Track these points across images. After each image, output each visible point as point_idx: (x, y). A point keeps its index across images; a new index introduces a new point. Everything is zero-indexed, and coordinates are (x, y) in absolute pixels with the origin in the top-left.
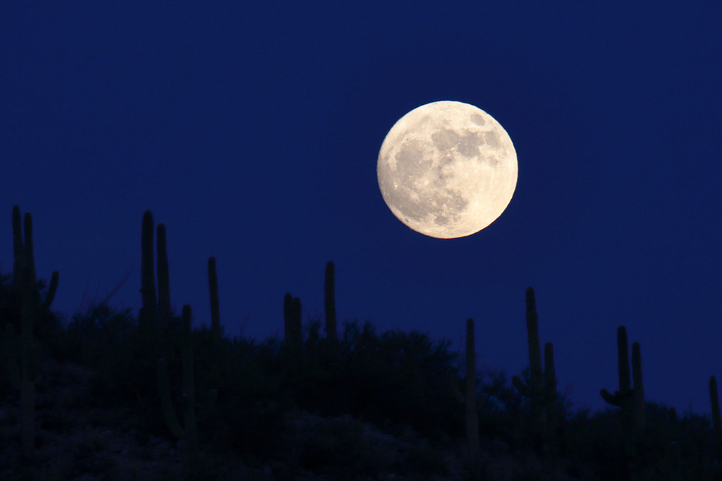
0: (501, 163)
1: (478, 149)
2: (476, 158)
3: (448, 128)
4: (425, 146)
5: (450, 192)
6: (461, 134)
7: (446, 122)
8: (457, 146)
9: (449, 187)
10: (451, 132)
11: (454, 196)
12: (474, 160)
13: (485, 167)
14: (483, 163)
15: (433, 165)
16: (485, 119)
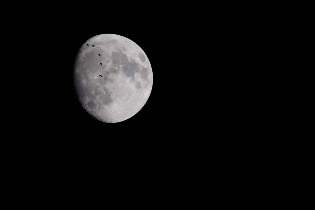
0: (142, 90)
1: (134, 74)
2: (130, 78)
3: (124, 53)
4: (106, 56)
5: (106, 90)
6: (129, 60)
7: (124, 49)
8: (124, 65)
9: (107, 86)
10: (125, 56)
11: (107, 93)
12: (128, 80)
13: (133, 87)
14: (133, 84)
15: (104, 69)
16: (146, 60)
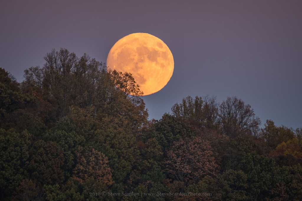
0: (166, 68)
1: (157, 59)
2: (155, 62)
3: (145, 46)
4: (132, 52)
5: (139, 75)
6: (151, 50)
7: (145, 43)
8: (147, 55)
9: (139, 72)
10: (146, 48)
11: (141, 76)
12: (154, 64)
13: (158, 68)
14: (158, 66)
15: (134, 61)
16: (163, 46)
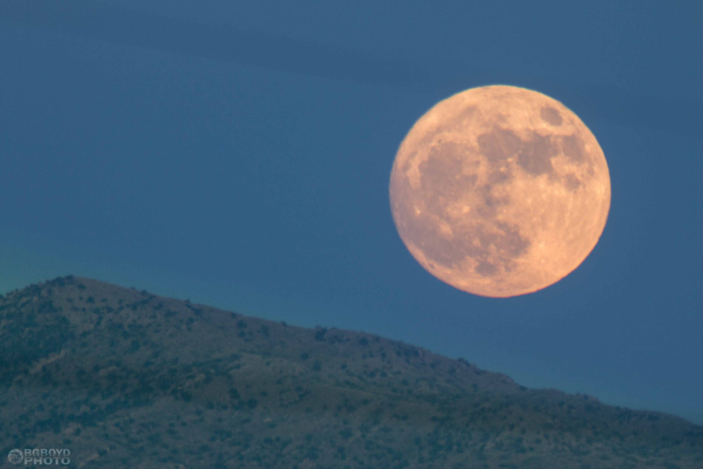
0: (584, 186)
1: (550, 163)
2: (544, 176)
3: (504, 126)
4: (467, 153)
5: (501, 225)
6: (524, 137)
7: (502, 118)
8: (516, 155)
9: (500, 217)
10: (509, 133)
11: (508, 231)
12: (542, 182)
13: (560, 191)
14: (557, 185)
15: (477, 183)
16: (564, 117)
